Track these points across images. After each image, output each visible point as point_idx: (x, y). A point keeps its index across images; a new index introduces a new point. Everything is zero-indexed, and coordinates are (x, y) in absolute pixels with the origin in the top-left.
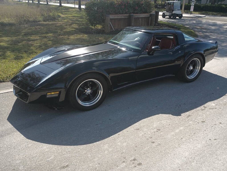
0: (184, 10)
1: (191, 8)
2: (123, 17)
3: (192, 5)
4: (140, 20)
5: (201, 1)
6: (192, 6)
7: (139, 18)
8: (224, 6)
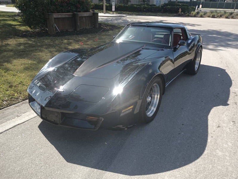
0: (106, 10)
1: (113, 8)
2: (67, 16)
3: (113, 4)
4: (84, 19)
5: (110, 1)
6: (113, 6)
7: (82, 17)
8: (135, 6)
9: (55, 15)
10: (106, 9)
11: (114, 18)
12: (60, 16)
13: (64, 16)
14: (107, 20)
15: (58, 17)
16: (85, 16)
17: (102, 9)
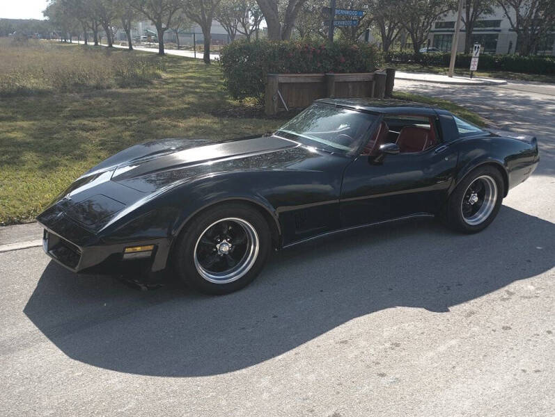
0: (455, 67)
1: (472, 63)
3: (474, 55)
4: (350, 86)
5: (495, 48)
6: (473, 59)
7: (346, 83)
9: (282, 78)
10: (457, 66)
11: (466, 87)
12: (293, 80)
13: (302, 80)
14: (443, 92)
15: (289, 82)
16: (353, 82)
17: (448, 65)
